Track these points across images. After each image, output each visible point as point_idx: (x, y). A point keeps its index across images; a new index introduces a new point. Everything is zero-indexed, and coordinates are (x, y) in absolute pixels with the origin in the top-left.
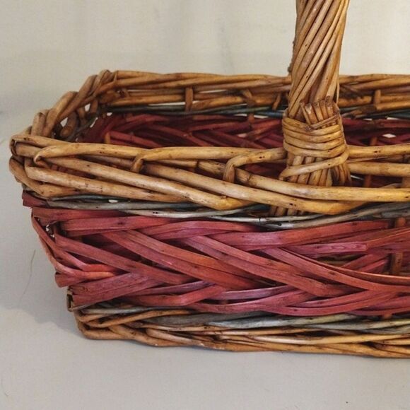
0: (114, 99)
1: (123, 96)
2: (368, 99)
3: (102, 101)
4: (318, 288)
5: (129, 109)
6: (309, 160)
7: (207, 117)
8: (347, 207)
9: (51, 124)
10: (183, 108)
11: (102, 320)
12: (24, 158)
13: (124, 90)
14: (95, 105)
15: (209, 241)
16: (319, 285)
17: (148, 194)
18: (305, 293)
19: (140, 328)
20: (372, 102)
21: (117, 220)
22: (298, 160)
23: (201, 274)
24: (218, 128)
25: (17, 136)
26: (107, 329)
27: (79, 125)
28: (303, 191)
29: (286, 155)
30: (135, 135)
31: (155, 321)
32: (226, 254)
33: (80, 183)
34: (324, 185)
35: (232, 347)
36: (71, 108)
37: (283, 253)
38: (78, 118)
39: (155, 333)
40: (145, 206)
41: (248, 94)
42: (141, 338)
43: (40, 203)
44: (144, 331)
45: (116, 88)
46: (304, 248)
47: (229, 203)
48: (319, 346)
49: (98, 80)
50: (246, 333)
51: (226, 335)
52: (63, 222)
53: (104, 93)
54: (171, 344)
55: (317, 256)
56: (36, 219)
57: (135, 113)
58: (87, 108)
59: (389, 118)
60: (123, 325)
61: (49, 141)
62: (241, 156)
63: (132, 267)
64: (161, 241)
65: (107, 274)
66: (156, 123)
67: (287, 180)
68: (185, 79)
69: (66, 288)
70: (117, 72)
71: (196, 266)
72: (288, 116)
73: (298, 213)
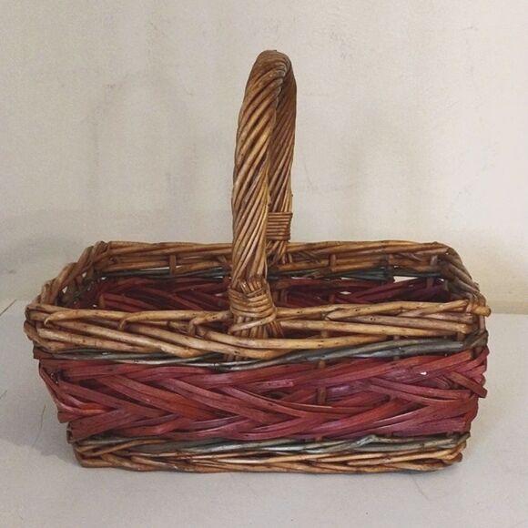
0: (107, 266)
1: (115, 263)
2: (325, 262)
3: (97, 268)
4: (261, 416)
5: (121, 274)
6: (247, 319)
7: (188, 280)
8: (277, 354)
9: (55, 293)
10: (168, 273)
11: (95, 450)
12: (35, 322)
13: (116, 258)
14: (91, 272)
15: (178, 382)
16: (262, 414)
17: (131, 347)
18: (253, 421)
19: (126, 456)
20: (329, 264)
21: (107, 367)
22: (240, 319)
23: (172, 408)
24: (198, 289)
25: (30, 305)
26: (98, 458)
27: (77, 290)
28: (244, 342)
29: (232, 316)
30: (127, 296)
31: (137, 449)
32: (190, 392)
33: (79, 340)
34: (261, 338)
35: (201, 469)
36: (71, 278)
37: (233, 390)
38: (77, 284)
39: (139, 459)
40: (128, 356)
41: (224, 260)
42: (127, 464)
43: (48, 356)
44: (129, 458)
45: (110, 256)
46: (249, 385)
47: (191, 353)
48: (268, 465)
49: (93, 251)
50: (210, 457)
51: (195, 459)
52: (65, 370)
53: (99, 262)
54: (151, 468)
55: (260, 392)
56: (44, 368)
57: (126, 277)
58: (84, 275)
59: (343, 278)
60: (111, 453)
61: (55, 308)
62: (199, 317)
63: (120, 404)
64: (142, 383)
65: (99, 411)
66: (145, 285)
67: (233, 334)
68: (169, 248)
69: (66, 424)
70: (111, 242)
71: (168, 402)
72: (231, 288)
73: (243, 359)
